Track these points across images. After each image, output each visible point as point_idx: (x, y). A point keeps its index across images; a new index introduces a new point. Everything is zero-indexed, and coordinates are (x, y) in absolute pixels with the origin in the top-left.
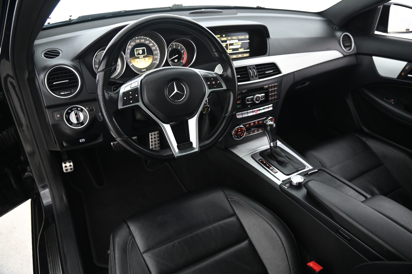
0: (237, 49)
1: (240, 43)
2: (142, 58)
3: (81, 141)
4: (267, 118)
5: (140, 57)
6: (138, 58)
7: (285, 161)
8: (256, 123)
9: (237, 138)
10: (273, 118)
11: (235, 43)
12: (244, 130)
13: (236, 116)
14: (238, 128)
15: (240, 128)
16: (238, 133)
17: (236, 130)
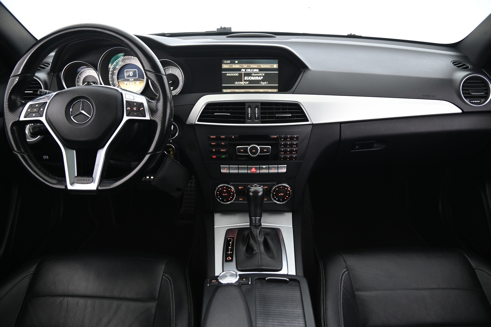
0: (258, 82)
1: (263, 74)
2: (132, 81)
3: (45, 157)
4: (277, 184)
5: (130, 80)
6: (128, 80)
7: (256, 250)
9: (222, 200)
11: (255, 73)
12: (232, 192)
13: (220, 169)
14: (223, 188)
15: (226, 188)
16: (223, 194)
17: (220, 189)
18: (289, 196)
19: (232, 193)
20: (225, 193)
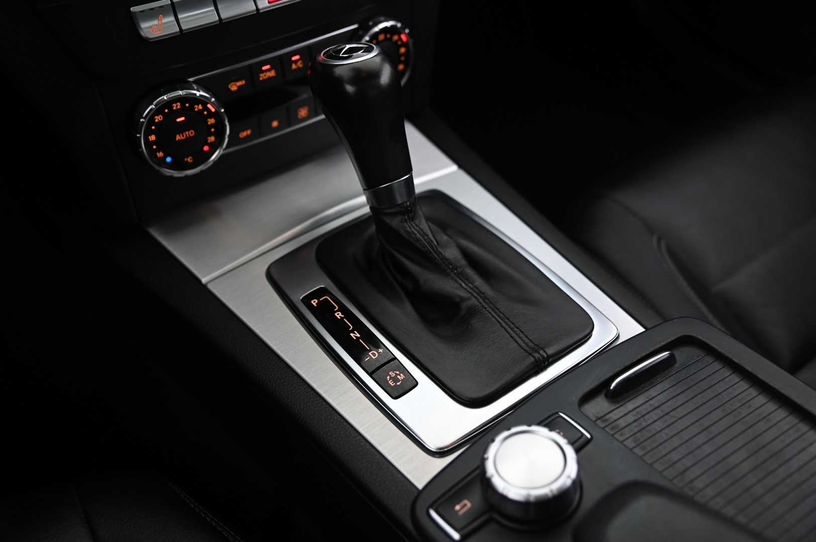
4: (365, 28)
7: (463, 299)
8: (294, 66)
9: (178, 165)
10: (399, 25)
12: (212, 115)
13: (132, 23)
14: (170, 108)
15: (183, 105)
16: (178, 138)
17: (158, 118)
18: (405, 63)
19: (211, 121)
20: (182, 127)
